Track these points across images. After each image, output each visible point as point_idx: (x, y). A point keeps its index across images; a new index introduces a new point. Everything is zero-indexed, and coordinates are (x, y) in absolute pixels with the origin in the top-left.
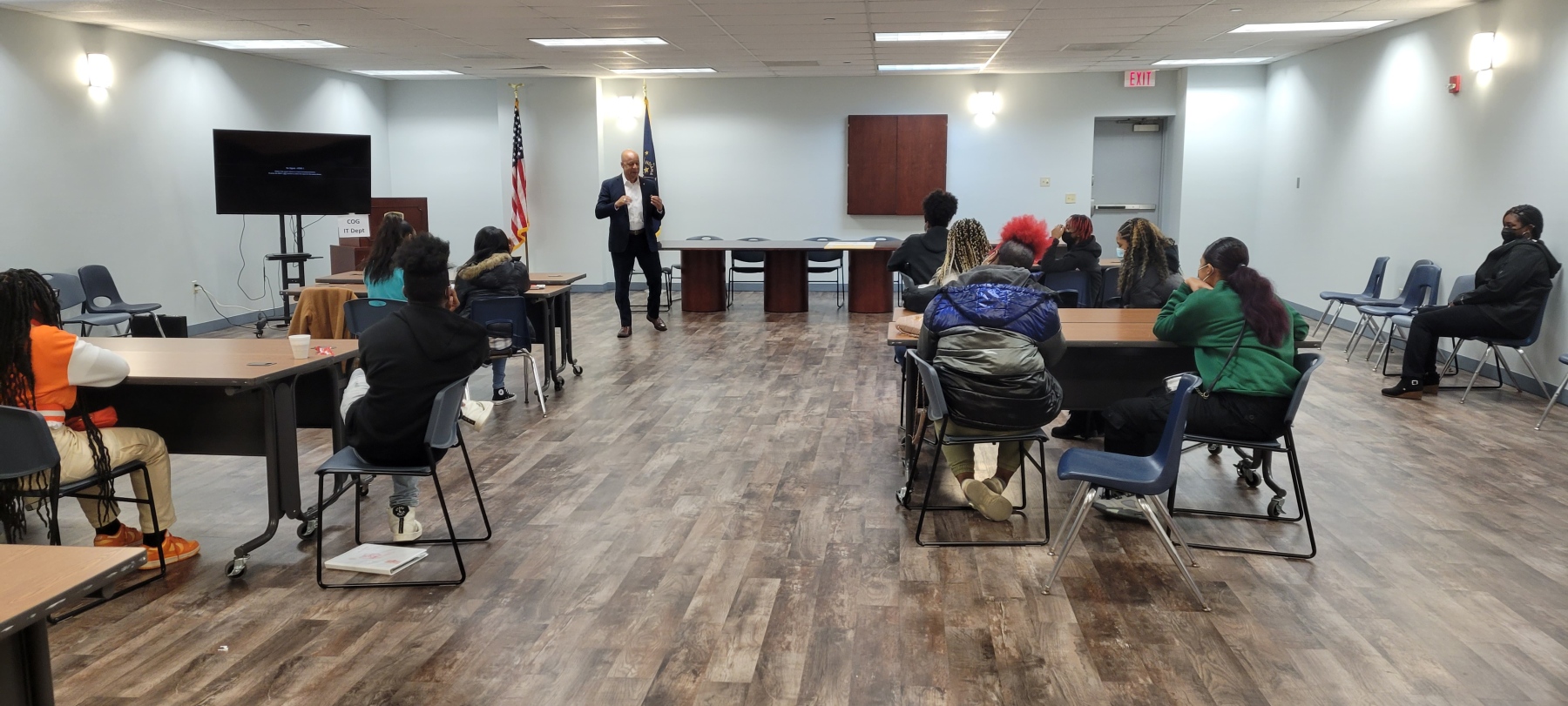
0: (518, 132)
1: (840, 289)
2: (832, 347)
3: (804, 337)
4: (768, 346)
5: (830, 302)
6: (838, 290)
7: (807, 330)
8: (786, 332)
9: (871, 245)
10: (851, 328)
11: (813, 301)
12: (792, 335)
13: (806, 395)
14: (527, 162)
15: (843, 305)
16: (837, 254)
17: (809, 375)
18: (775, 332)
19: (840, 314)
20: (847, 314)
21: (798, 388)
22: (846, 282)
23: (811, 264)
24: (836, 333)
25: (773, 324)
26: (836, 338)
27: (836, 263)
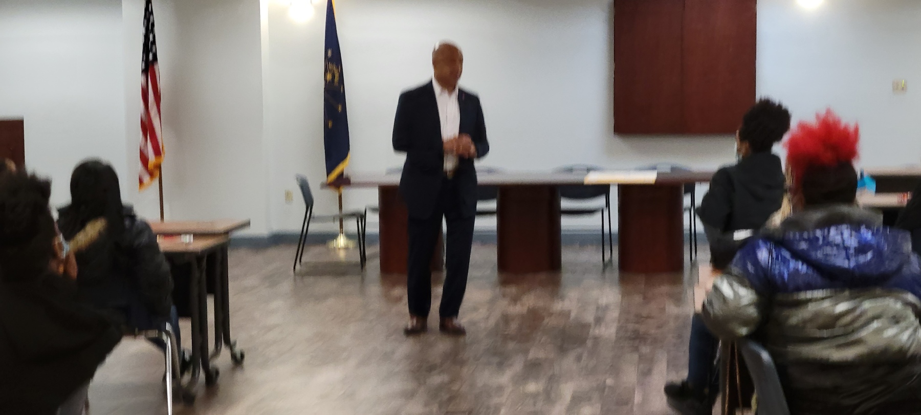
0: (149, 27)
1: (607, 238)
2: (599, 320)
3: (558, 306)
4: (506, 319)
5: (593, 256)
6: (603, 239)
7: (562, 298)
8: (531, 300)
9: (650, 177)
10: (625, 294)
11: (567, 256)
12: (540, 303)
13: (567, 390)
14: (162, 68)
15: (611, 261)
16: (602, 190)
17: (568, 362)
18: (515, 300)
19: (607, 274)
20: (616, 274)
21: (553, 380)
22: (615, 227)
23: (565, 204)
24: (603, 301)
25: (512, 290)
26: (606, 308)
27: (600, 202)
